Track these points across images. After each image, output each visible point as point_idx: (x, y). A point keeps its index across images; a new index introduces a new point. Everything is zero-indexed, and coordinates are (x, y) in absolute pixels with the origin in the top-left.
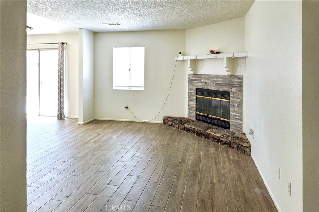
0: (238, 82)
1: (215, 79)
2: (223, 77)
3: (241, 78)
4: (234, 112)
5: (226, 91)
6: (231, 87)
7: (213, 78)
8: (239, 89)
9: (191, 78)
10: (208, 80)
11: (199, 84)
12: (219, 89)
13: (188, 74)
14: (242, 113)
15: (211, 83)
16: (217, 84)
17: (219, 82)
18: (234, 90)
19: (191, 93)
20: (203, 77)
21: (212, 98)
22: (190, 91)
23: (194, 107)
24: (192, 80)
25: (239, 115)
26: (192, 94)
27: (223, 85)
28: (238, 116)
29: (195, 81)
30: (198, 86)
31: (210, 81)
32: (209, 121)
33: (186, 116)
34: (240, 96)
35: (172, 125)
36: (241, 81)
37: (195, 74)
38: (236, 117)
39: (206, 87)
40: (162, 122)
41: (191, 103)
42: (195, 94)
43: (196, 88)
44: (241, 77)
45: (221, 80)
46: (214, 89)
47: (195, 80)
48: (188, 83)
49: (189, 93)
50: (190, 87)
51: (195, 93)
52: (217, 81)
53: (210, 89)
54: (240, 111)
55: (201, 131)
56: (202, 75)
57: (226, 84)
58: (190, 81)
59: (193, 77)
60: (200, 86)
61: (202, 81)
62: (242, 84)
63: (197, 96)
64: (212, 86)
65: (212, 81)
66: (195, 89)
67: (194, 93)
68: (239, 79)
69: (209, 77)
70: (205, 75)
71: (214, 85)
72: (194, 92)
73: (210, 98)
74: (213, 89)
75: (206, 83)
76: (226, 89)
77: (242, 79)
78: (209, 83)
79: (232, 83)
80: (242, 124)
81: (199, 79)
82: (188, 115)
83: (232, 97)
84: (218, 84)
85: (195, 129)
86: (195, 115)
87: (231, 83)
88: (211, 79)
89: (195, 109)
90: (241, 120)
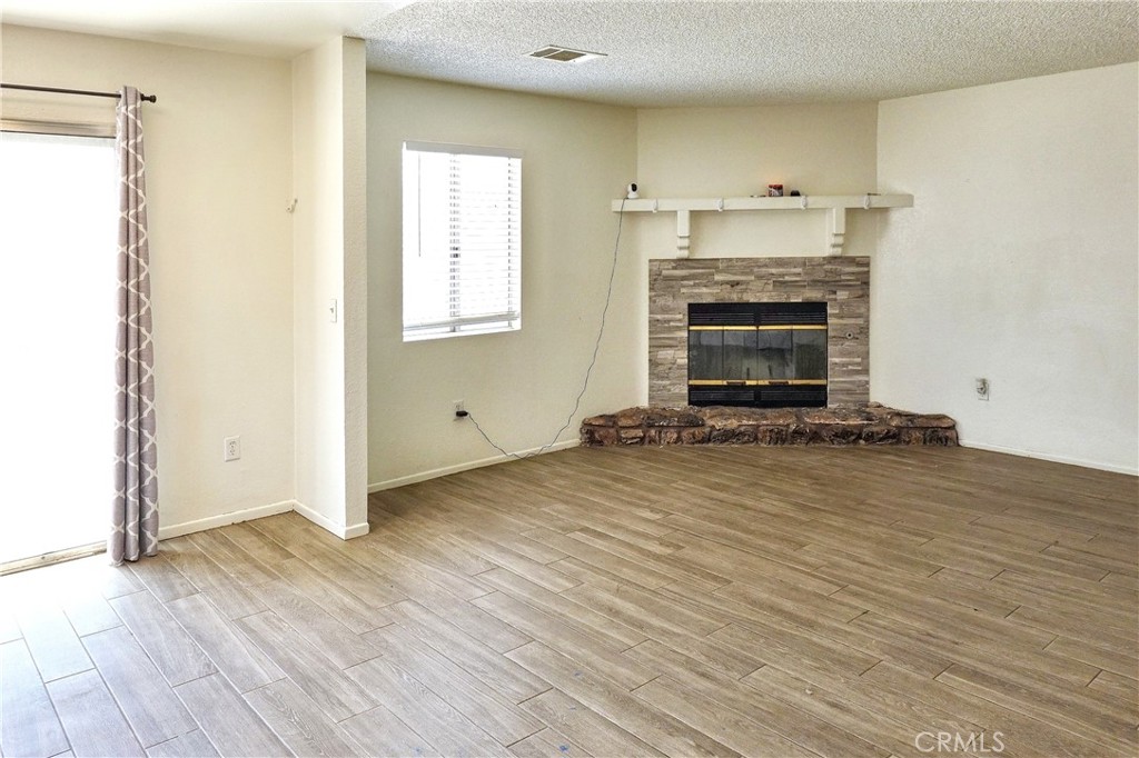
0: (859, 273)
1: (774, 271)
2: (805, 262)
3: (865, 263)
4: (842, 354)
5: (814, 300)
6: (834, 289)
7: (766, 266)
8: (860, 293)
9: (664, 272)
10: (747, 274)
11: (704, 290)
12: (789, 297)
13: (650, 261)
14: (868, 353)
15: (760, 283)
16: (780, 284)
17: (787, 278)
18: (842, 295)
19: (668, 321)
20: (722, 265)
21: (761, 328)
22: (659, 317)
23: (680, 367)
24: (667, 278)
25: (859, 360)
26: (672, 324)
27: (805, 286)
28: (857, 364)
29: (685, 282)
30: (700, 295)
31: (753, 278)
32: (750, 396)
33: (644, 403)
34: (862, 310)
36: (866, 269)
37: (690, 260)
38: (850, 367)
39: (735, 297)
41: (665, 354)
42: (684, 323)
43: (689, 305)
44: (865, 261)
45: (797, 270)
46: (771, 301)
47: (684, 278)
48: (651, 289)
49: (653, 323)
50: (663, 302)
51: (685, 319)
52: (783, 275)
53: (752, 300)
54: (861, 348)
55: (788, 425)
56: (718, 259)
57: (815, 281)
58: (661, 281)
59: (674, 268)
60: (707, 295)
61: (718, 277)
62: (868, 277)
63: (692, 328)
64: (762, 291)
65: (760, 277)
66: (686, 306)
67: (680, 320)
68: (859, 264)
69: (749, 265)
70: (730, 260)
71: (771, 287)
72: (681, 317)
73: (753, 328)
74: (765, 300)
75: (734, 284)
76: (814, 295)
77: (868, 265)
78: (748, 283)
79: (838, 278)
80: (867, 383)
81: (703, 274)
82: (651, 398)
83: (835, 316)
84: (784, 282)
85: (759, 426)
86: (686, 391)
87: (831, 279)
88: (756, 270)
89: (686, 372)
90: (866, 371)
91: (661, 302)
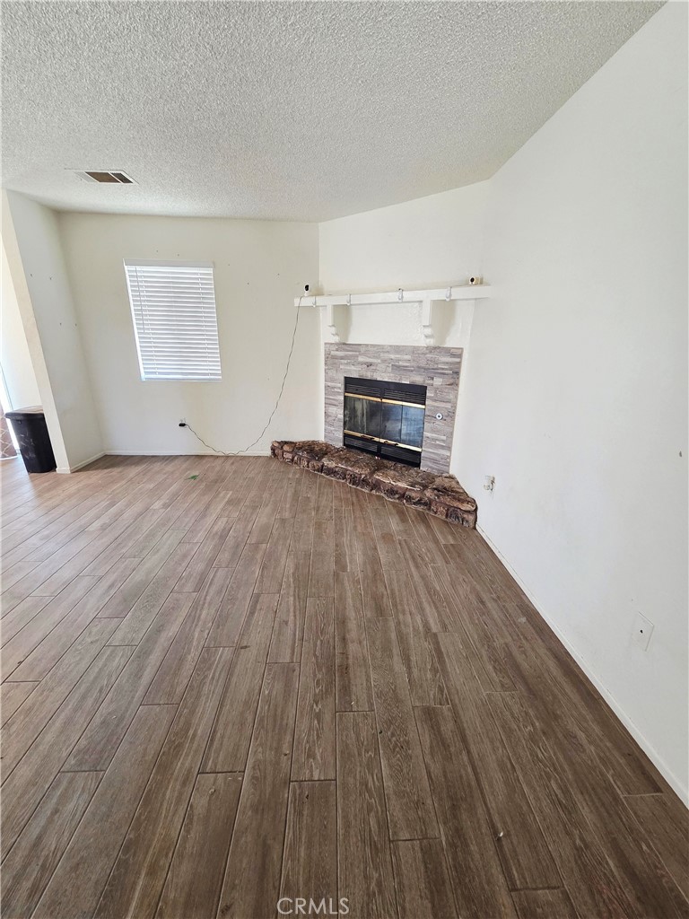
0: (451, 363)
1: (392, 356)
2: (414, 350)
3: (457, 354)
4: (433, 431)
5: (418, 383)
6: (432, 375)
7: (387, 352)
8: (451, 381)
9: (332, 353)
10: (377, 358)
11: (353, 368)
12: (401, 379)
13: (326, 344)
14: (452, 433)
15: (384, 366)
16: (396, 368)
17: (401, 363)
18: (438, 381)
19: (334, 388)
20: (363, 350)
21: (384, 400)
22: (329, 384)
23: (339, 420)
24: (334, 357)
25: (444, 438)
26: (336, 390)
27: (412, 371)
28: (443, 441)
29: (342, 361)
30: (349, 371)
31: (379, 361)
32: (374, 448)
33: (321, 438)
34: (451, 397)
35: (292, 460)
36: (458, 360)
37: (345, 344)
38: (438, 442)
39: (369, 375)
40: (268, 453)
41: (332, 410)
42: (342, 390)
43: (345, 378)
44: (459, 352)
45: (408, 357)
46: (390, 381)
47: (342, 358)
48: (326, 364)
49: (327, 387)
51: (343, 387)
52: (398, 360)
53: (379, 379)
54: (449, 430)
55: (361, 474)
56: (360, 345)
57: (419, 367)
58: (331, 360)
59: (337, 350)
60: (354, 372)
61: (361, 359)
62: (459, 368)
63: (346, 394)
64: (385, 372)
65: (384, 361)
66: (343, 379)
67: (339, 388)
68: (453, 355)
69: (379, 349)
70: (367, 345)
71: (390, 369)
72: (340, 386)
73: (379, 400)
74: (386, 380)
75: (369, 365)
76: (418, 379)
77: (460, 356)
78: (377, 365)
79: (436, 366)
80: (449, 457)
81: (351, 356)
82: (325, 437)
83: (432, 399)
84: (399, 367)
85: (347, 470)
86: (341, 436)
87: (431, 367)
88: (382, 355)
89: (342, 424)
90: (449, 448)
91: (330, 373)
